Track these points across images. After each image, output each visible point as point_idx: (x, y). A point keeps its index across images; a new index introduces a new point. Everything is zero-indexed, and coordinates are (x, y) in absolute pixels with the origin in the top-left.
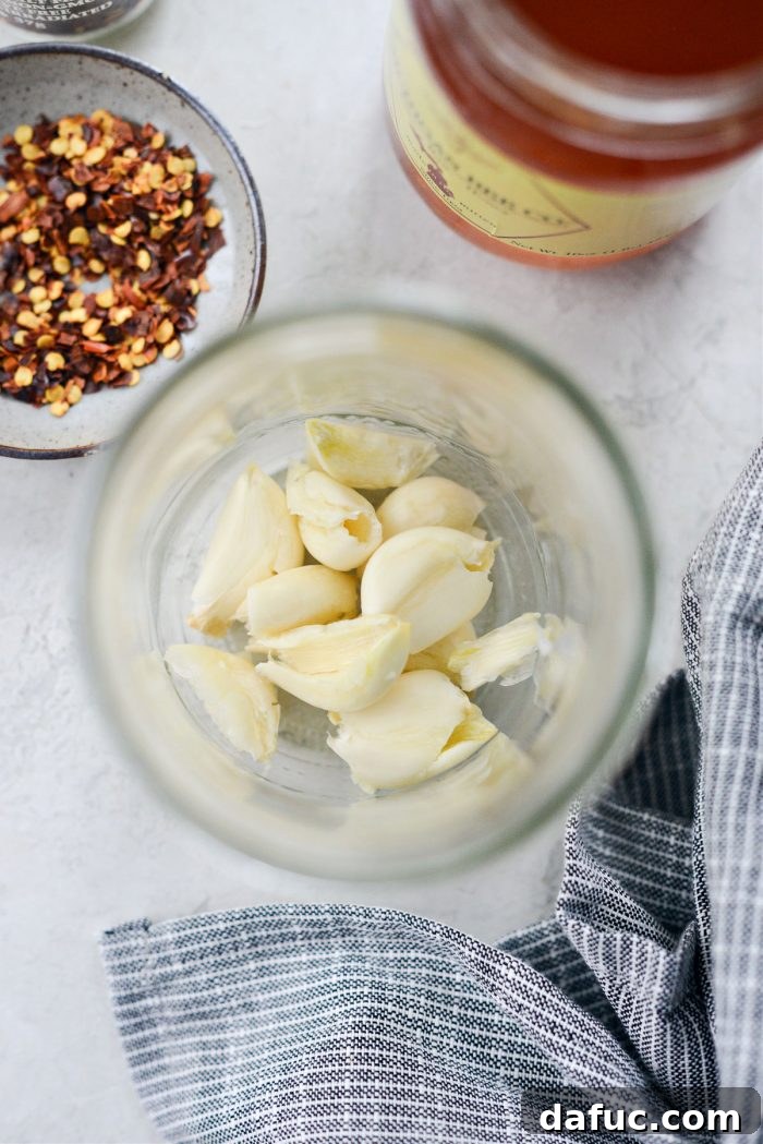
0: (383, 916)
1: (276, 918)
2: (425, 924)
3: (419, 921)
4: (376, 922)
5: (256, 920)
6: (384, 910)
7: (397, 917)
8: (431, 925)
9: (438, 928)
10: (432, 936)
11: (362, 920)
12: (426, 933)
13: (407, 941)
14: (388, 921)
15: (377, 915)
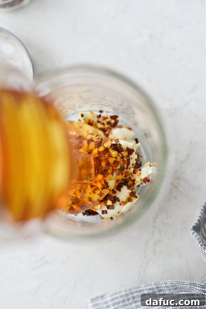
0: (170, 283)
1: (139, 289)
2: (183, 283)
3: (181, 282)
4: (168, 285)
5: (133, 290)
6: (170, 281)
7: (174, 283)
8: (185, 283)
9: (187, 283)
10: (186, 286)
11: (164, 285)
12: (184, 286)
13: (179, 290)
14: (172, 284)
15: (168, 283)
